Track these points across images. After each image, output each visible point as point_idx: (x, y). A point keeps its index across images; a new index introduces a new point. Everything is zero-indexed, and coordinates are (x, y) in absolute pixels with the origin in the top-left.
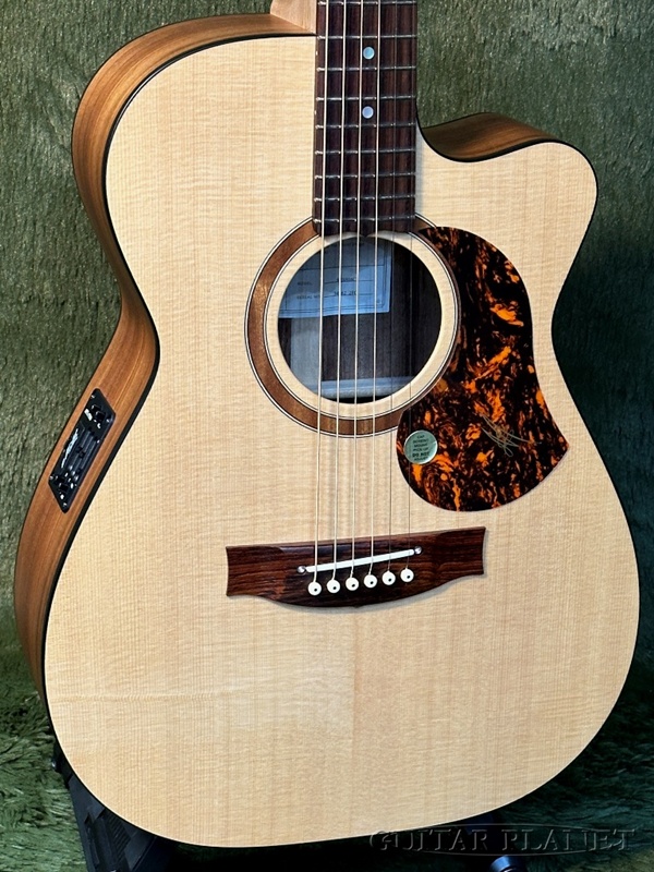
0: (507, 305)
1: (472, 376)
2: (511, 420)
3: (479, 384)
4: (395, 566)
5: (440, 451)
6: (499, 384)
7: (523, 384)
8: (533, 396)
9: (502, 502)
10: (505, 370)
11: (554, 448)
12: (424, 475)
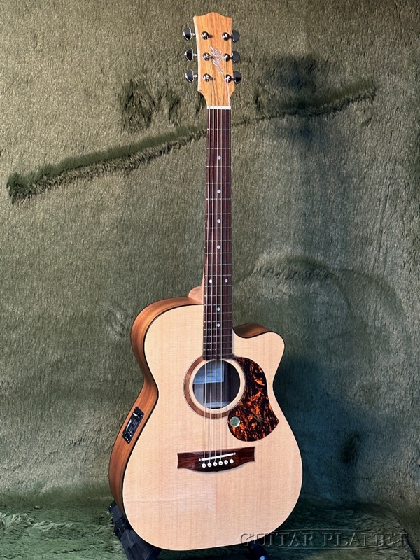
0: (259, 379)
1: (250, 400)
2: (262, 414)
3: (252, 403)
4: (228, 459)
5: (241, 423)
6: (258, 403)
7: (265, 403)
8: (268, 406)
9: (260, 438)
10: (259, 398)
11: (275, 422)
12: (236, 431)
